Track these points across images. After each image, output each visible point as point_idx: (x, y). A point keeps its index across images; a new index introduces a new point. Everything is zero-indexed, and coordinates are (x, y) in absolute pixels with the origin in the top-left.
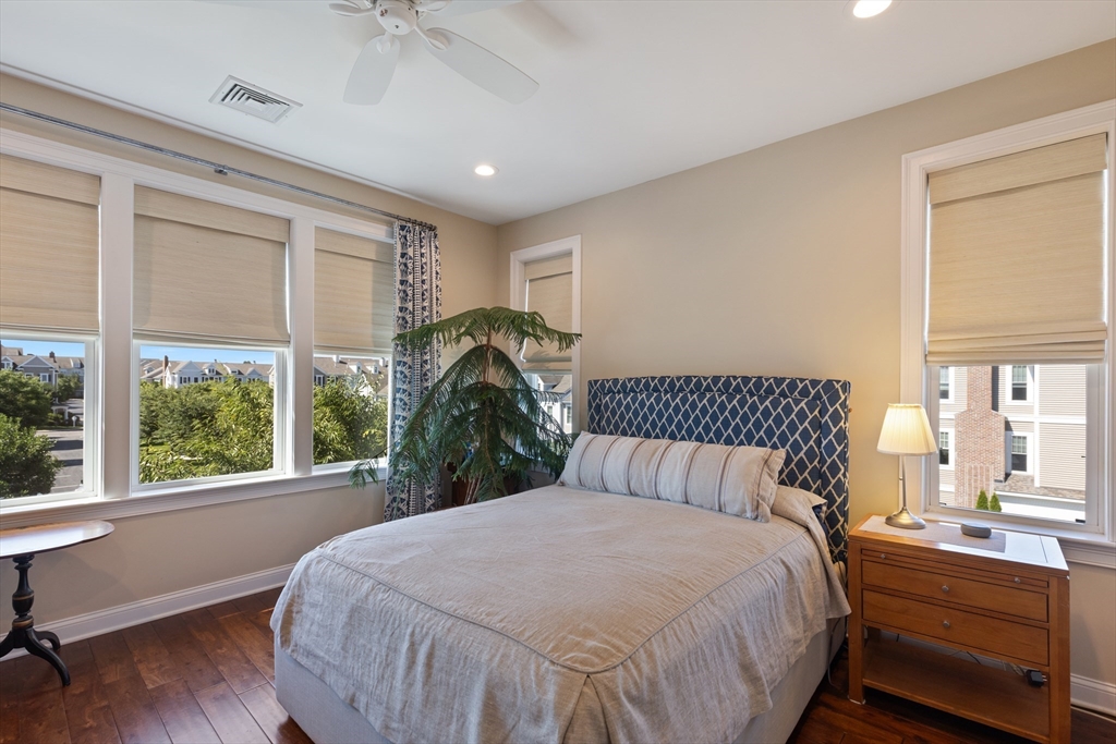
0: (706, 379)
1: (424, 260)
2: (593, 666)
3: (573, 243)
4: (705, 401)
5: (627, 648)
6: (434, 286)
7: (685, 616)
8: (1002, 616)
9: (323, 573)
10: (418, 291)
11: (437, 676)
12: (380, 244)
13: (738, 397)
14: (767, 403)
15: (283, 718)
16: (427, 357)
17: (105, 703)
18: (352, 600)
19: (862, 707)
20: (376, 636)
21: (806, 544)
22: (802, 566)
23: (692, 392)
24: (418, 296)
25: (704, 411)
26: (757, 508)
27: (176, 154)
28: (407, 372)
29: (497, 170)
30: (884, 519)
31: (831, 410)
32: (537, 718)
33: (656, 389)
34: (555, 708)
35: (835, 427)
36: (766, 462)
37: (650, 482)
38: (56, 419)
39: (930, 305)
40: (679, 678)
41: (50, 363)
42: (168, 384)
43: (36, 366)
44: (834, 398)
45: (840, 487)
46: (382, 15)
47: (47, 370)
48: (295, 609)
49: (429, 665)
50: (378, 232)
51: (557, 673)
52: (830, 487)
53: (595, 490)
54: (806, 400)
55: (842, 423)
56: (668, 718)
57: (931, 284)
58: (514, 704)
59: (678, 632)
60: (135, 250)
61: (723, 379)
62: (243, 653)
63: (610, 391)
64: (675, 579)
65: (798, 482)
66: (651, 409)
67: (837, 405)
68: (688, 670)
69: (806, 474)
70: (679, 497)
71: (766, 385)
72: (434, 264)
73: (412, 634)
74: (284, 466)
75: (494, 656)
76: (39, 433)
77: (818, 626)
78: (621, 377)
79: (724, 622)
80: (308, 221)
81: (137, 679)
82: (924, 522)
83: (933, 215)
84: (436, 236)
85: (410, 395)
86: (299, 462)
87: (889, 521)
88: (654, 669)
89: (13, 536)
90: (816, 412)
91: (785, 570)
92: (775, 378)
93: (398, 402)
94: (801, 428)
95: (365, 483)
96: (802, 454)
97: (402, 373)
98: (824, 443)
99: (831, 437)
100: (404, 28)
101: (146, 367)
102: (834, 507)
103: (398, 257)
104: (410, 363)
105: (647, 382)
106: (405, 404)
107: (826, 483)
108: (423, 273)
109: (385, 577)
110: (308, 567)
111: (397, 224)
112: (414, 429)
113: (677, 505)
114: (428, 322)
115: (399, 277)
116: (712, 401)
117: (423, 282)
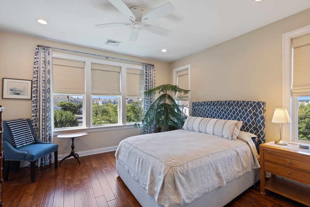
0: (223, 102)
1: (151, 73)
2: (173, 165)
3: (189, 66)
4: (223, 108)
5: (182, 163)
6: (153, 79)
7: (199, 159)
8: (307, 172)
9: (124, 145)
10: (150, 81)
11: (143, 166)
12: (141, 70)
13: (232, 106)
14: (240, 108)
15: (118, 176)
16: (152, 97)
17: (86, 168)
18: (129, 150)
19: (264, 195)
20: (133, 158)
21: (246, 147)
22: (243, 152)
23: (219, 105)
24: (150, 82)
25: (222, 110)
26: (232, 136)
27: (99, 55)
28: (147, 101)
29: (167, 50)
30: (274, 142)
31: (259, 110)
32: (160, 174)
33: (209, 105)
34: (163, 172)
35: (260, 115)
36: (236, 124)
37: (204, 129)
38: (79, 112)
39: (293, 78)
40: (195, 172)
41: (77, 100)
42: (100, 104)
43: (75, 101)
44: (260, 107)
45: (262, 132)
46: (134, 24)
47: (77, 101)
48: (119, 152)
49: (142, 164)
50: (140, 67)
51: (165, 166)
52: (259, 133)
53: (191, 131)
54: (252, 107)
55: (262, 114)
56: (191, 180)
57: (294, 72)
58: (156, 171)
59: (197, 162)
60: (91, 76)
61: (228, 102)
62: (111, 162)
63: (198, 105)
64: (200, 151)
65: (249, 131)
66: (208, 110)
67: (261, 109)
68: (198, 171)
69: (252, 128)
70: (212, 133)
71: (240, 103)
72: (153, 74)
73: (139, 157)
74: (120, 123)
75: (153, 162)
76: (76, 115)
77: (249, 170)
78: (201, 101)
79: (211, 162)
80: (125, 67)
81: (92, 165)
82: (287, 144)
83: (294, 51)
84: (154, 67)
85: (148, 106)
86: (123, 122)
87: (276, 143)
88: (188, 168)
89: (71, 134)
90: (255, 111)
91: (236, 153)
92: (243, 101)
93: (145, 108)
94: (250, 115)
95: (137, 127)
96: (250, 123)
97: (146, 101)
98: (257, 120)
99: (259, 118)
100: (139, 26)
101: (96, 100)
102: (260, 138)
103: (145, 73)
104: (148, 99)
105: (207, 103)
106: (147, 109)
107: (258, 131)
108: (151, 77)
109: (135, 146)
110: (122, 143)
111: (145, 65)
112: (147, 115)
113: (211, 135)
114: (152, 88)
115: (145, 78)
116: (225, 108)
117: (151, 79)
